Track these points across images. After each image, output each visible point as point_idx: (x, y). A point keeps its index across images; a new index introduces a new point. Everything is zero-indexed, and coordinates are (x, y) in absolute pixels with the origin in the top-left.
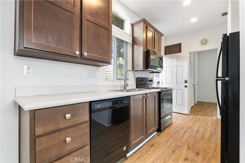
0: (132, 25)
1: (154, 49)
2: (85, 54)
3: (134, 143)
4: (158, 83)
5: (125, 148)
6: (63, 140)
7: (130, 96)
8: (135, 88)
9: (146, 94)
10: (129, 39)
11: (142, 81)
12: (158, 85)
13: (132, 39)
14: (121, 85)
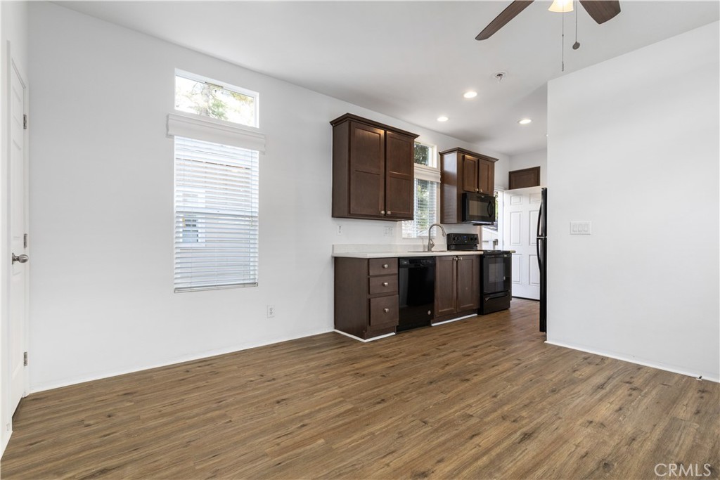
0: (442, 155)
1: (478, 188)
2: (389, 212)
3: (440, 311)
4: (495, 242)
5: (429, 312)
6: (381, 283)
7: (435, 257)
8: (446, 249)
9: (457, 256)
10: (436, 177)
11: (456, 239)
12: (494, 247)
13: (440, 176)
14: (424, 246)
